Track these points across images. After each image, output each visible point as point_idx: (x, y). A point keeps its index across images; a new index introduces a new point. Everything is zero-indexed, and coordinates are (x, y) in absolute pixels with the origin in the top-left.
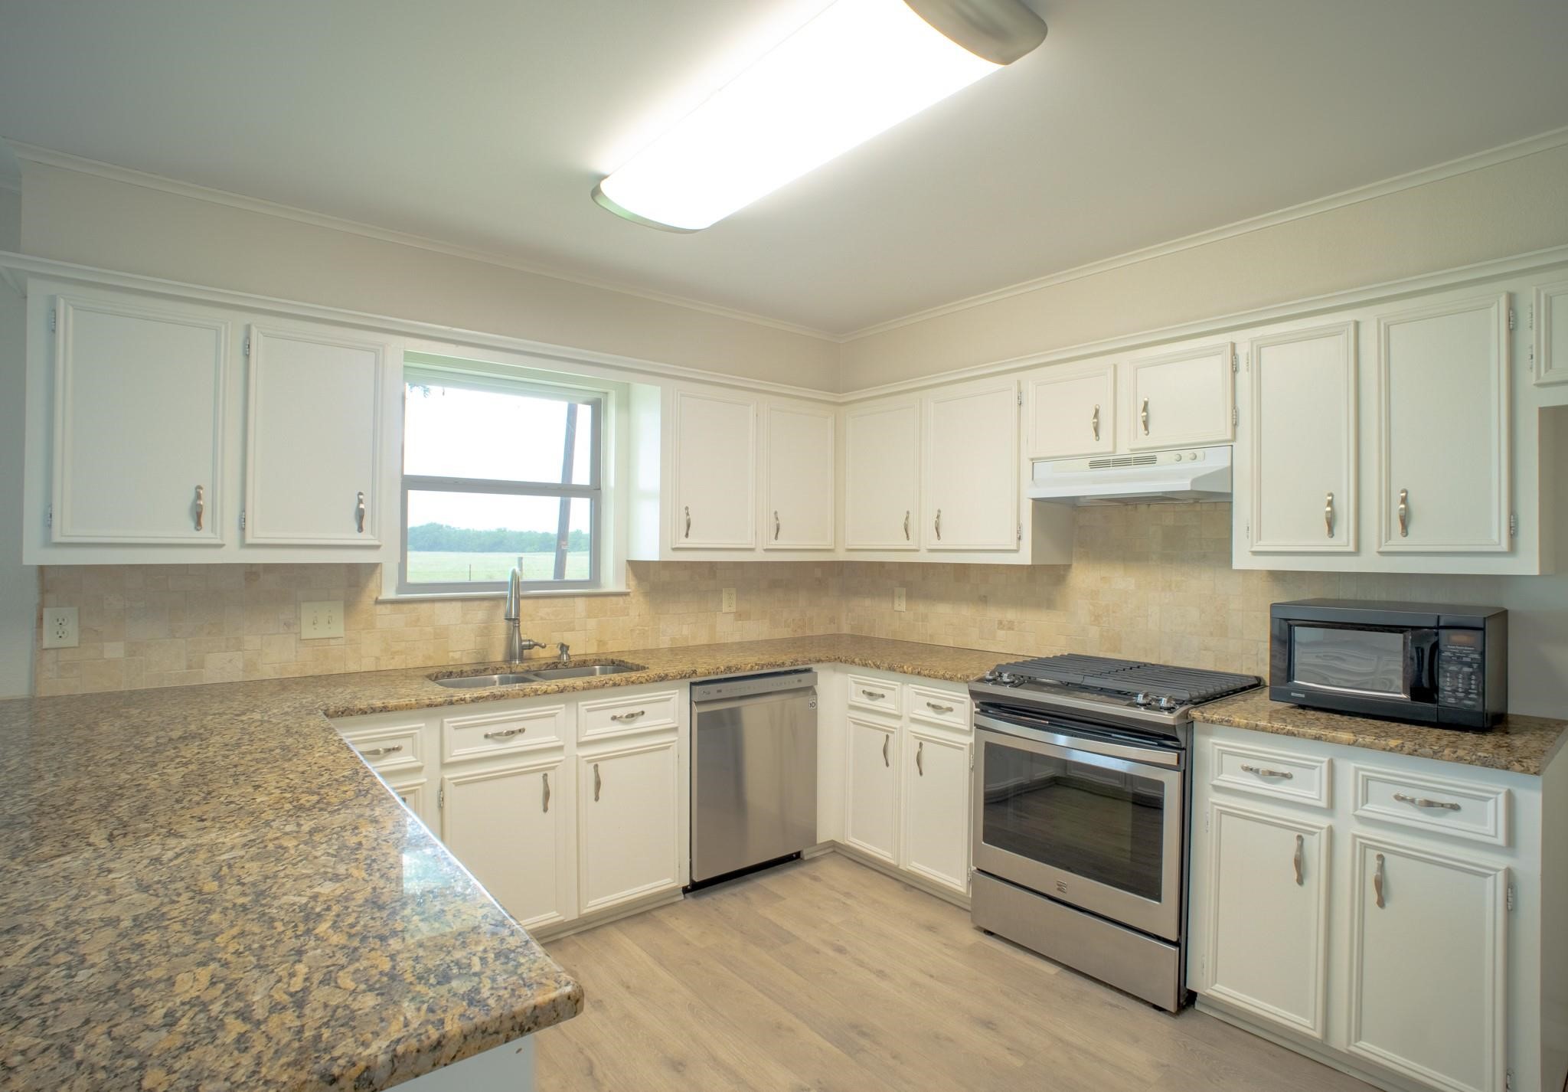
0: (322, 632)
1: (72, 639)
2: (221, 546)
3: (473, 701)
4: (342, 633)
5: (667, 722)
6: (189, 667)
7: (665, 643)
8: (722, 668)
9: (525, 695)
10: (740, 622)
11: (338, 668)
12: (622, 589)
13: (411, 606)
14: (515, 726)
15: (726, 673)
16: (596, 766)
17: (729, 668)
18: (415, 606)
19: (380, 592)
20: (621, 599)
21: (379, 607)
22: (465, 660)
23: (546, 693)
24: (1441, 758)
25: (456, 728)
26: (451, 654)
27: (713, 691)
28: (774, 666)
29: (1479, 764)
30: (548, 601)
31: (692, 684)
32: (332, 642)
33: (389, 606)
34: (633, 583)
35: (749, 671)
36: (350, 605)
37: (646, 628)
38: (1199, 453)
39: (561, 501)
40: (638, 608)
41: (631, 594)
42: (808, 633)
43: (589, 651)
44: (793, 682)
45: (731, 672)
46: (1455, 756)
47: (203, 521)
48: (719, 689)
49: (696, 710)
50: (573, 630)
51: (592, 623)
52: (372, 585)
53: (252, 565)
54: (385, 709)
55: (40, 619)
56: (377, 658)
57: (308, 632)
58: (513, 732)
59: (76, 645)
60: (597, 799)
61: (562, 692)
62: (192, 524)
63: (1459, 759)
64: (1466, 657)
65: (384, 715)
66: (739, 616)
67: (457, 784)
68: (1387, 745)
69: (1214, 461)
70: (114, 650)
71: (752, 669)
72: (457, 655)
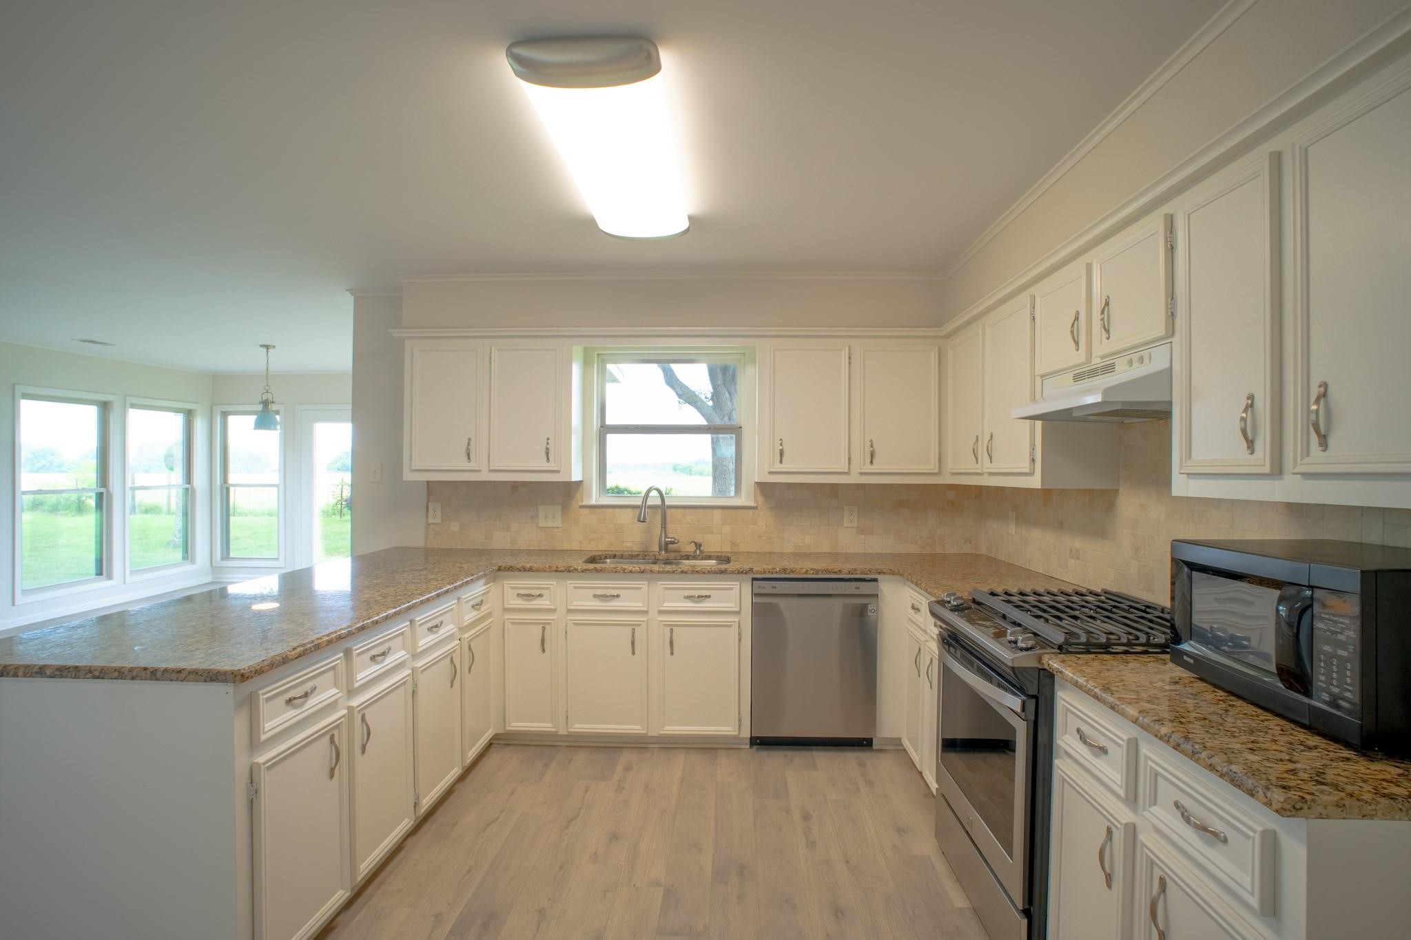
0: (550, 524)
1: (438, 520)
2: (479, 471)
3: (582, 571)
4: (560, 525)
5: (731, 606)
6: (486, 539)
7: (789, 548)
8: (778, 569)
9: (616, 572)
10: (863, 536)
11: (558, 546)
12: (752, 504)
13: (601, 510)
14: (614, 592)
15: (781, 574)
16: (672, 629)
17: (784, 570)
18: (604, 510)
19: (582, 501)
20: (751, 512)
21: (582, 510)
22: (635, 548)
23: (631, 572)
24: (1197, 761)
25: (575, 588)
26: (625, 544)
27: (768, 587)
28: (830, 572)
29: (1228, 780)
30: (693, 511)
31: (754, 579)
32: (556, 530)
33: (587, 509)
34: (760, 499)
35: (803, 574)
36: (565, 508)
37: (772, 536)
38: (1145, 354)
39: (712, 439)
40: (765, 520)
41: (759, 508)
42: (939, 550)
43: (724, 550)
44: (841, 588)
45: (785, 573)
46: (1209, 762)
47: (471, 458)
48: (774, 585)
49: (756, 600)
50: (712, 533)
51: (726, 529)
52: (578, 496)
53: (515, 482)
54: (530, 569)
55: (427, 508)
56: (581, 543)
57: (542, 523)
58: (614, 596)
59: (440, 522)
60: (672, 653)
61: (642, 572)
62: (466, 459)
63: (1212, 768)
64: (1341, 633)
65: (530, 573)
66: (861, 530)
67: (575, 624)
68: (1159, 731)
69: (1157, 362)
70: (455, 527)
71: (806, 572)
72: (629, 545)
